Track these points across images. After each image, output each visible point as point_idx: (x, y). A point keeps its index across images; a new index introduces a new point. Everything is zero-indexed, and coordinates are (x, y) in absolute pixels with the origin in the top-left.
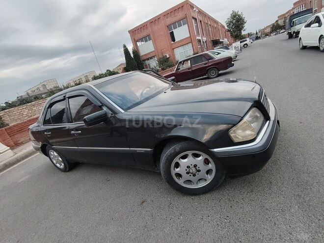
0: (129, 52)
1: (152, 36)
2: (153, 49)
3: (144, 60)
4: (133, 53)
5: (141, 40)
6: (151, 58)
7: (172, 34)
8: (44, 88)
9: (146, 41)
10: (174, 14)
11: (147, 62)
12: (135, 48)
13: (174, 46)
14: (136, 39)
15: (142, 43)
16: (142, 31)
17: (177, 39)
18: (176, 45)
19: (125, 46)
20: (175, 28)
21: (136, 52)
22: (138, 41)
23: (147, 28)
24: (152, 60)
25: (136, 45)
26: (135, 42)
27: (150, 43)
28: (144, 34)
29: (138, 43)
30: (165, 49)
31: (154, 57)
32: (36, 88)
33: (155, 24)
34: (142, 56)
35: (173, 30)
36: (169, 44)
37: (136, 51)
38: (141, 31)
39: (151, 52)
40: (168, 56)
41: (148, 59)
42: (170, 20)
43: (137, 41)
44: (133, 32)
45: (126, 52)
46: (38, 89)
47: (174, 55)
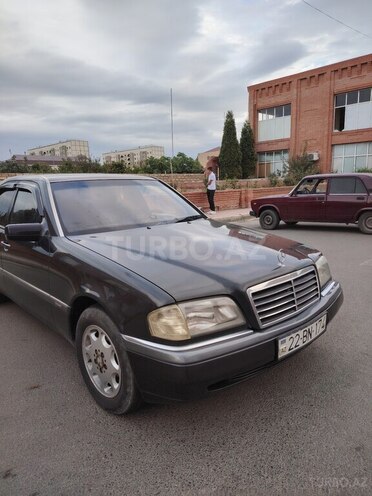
0: (234, 128)
1: (293, 108)
2: (287, 135)
3: (262, 153)
4: (244, 132)
5: (269, 110)
6: (278, 152)
7: (341, 114)
8: (62, 153)
9: (279, 114)
10: (360, 72)
11: (266, 158)
12: (252, 124)
13: (336, 139)
14: (260, 105)
15: (271, 117)
16: (278, 92)
17: (349, 126)
18: (342, 139)
19: (230, 116)
20: (352, 101)
21: (249, 133)
22: (262, 110)
23: (289, 89)
24: (278, 157)
25: (255, 118)
26: (255, 111)
27: (286, 121)
28: (280, 98)
29: (260, 115)
30: (315, 142)
31: (286, 151)
32: (49, 149)
33: (309, 83)
34: (261, 143)
35: (346, 106)
36: (326, 133)
37: (250, 131)
38: (274, 92)
39: (282, 140)
40: (316, 158)
41: (270, 153)
42: (345, 83)
43: (259, 111)
44: (256, 91)
45: (230, 127)
46: (52, 151)
47: (330, 159)
